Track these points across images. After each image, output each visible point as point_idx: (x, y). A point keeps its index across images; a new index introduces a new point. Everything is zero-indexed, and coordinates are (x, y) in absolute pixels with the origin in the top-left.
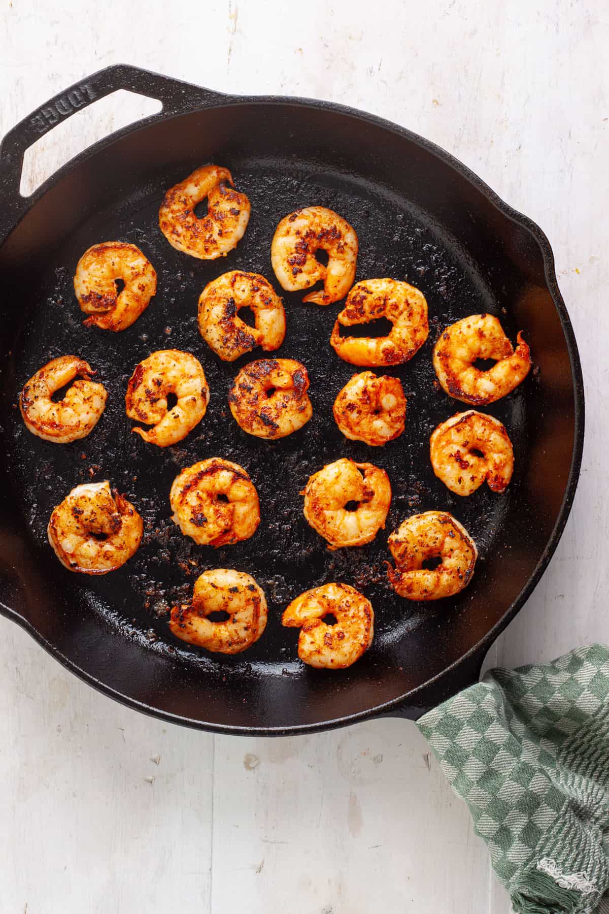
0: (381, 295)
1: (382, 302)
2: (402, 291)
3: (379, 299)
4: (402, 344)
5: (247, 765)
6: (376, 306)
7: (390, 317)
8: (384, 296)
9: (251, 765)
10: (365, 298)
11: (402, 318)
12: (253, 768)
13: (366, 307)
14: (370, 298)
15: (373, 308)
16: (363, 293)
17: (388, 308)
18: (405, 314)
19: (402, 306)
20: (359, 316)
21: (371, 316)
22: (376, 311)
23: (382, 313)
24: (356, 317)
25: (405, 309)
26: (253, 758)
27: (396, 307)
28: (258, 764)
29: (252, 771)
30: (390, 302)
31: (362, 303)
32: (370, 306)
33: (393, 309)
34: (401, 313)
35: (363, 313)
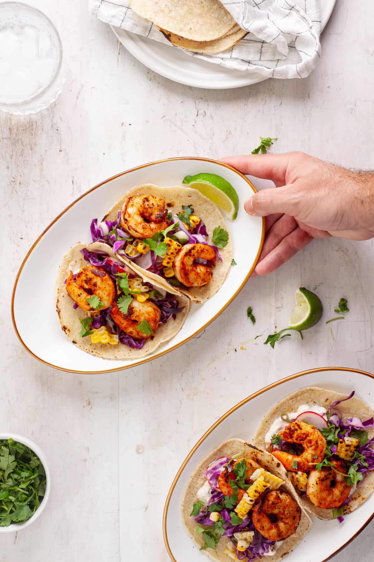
0: (305, 432)
1: (304, 436)
2: (317, 435)
3: (304, 434)
4: (306, 462)
5: (138, 452)
6: (300, 437)
7: (305, 446)
8: (306, 434)
9: (140, 451)
10: (297, 430)
11: (311, 448)
12: (141, 453)
13: (295, 435)
14: (299, 431)
15: (298, 437)
16: (297, 427)
17: (306, 441)
18: (313, 447)
19: (313, 443)
20: (289, 438)
21: (295, 441)
22: (299, 439)
23: (302, 442)
24: (287, 437)
25: (314, 445)
26: (141, 448)
27: (310, 441)
28: (143, 451)
29: (140, 454)
30: (308, 438)
31: (294, 432)
32: (297, 435)
33: (308, 442)
34: (311, 446)
35: (292, 437)
